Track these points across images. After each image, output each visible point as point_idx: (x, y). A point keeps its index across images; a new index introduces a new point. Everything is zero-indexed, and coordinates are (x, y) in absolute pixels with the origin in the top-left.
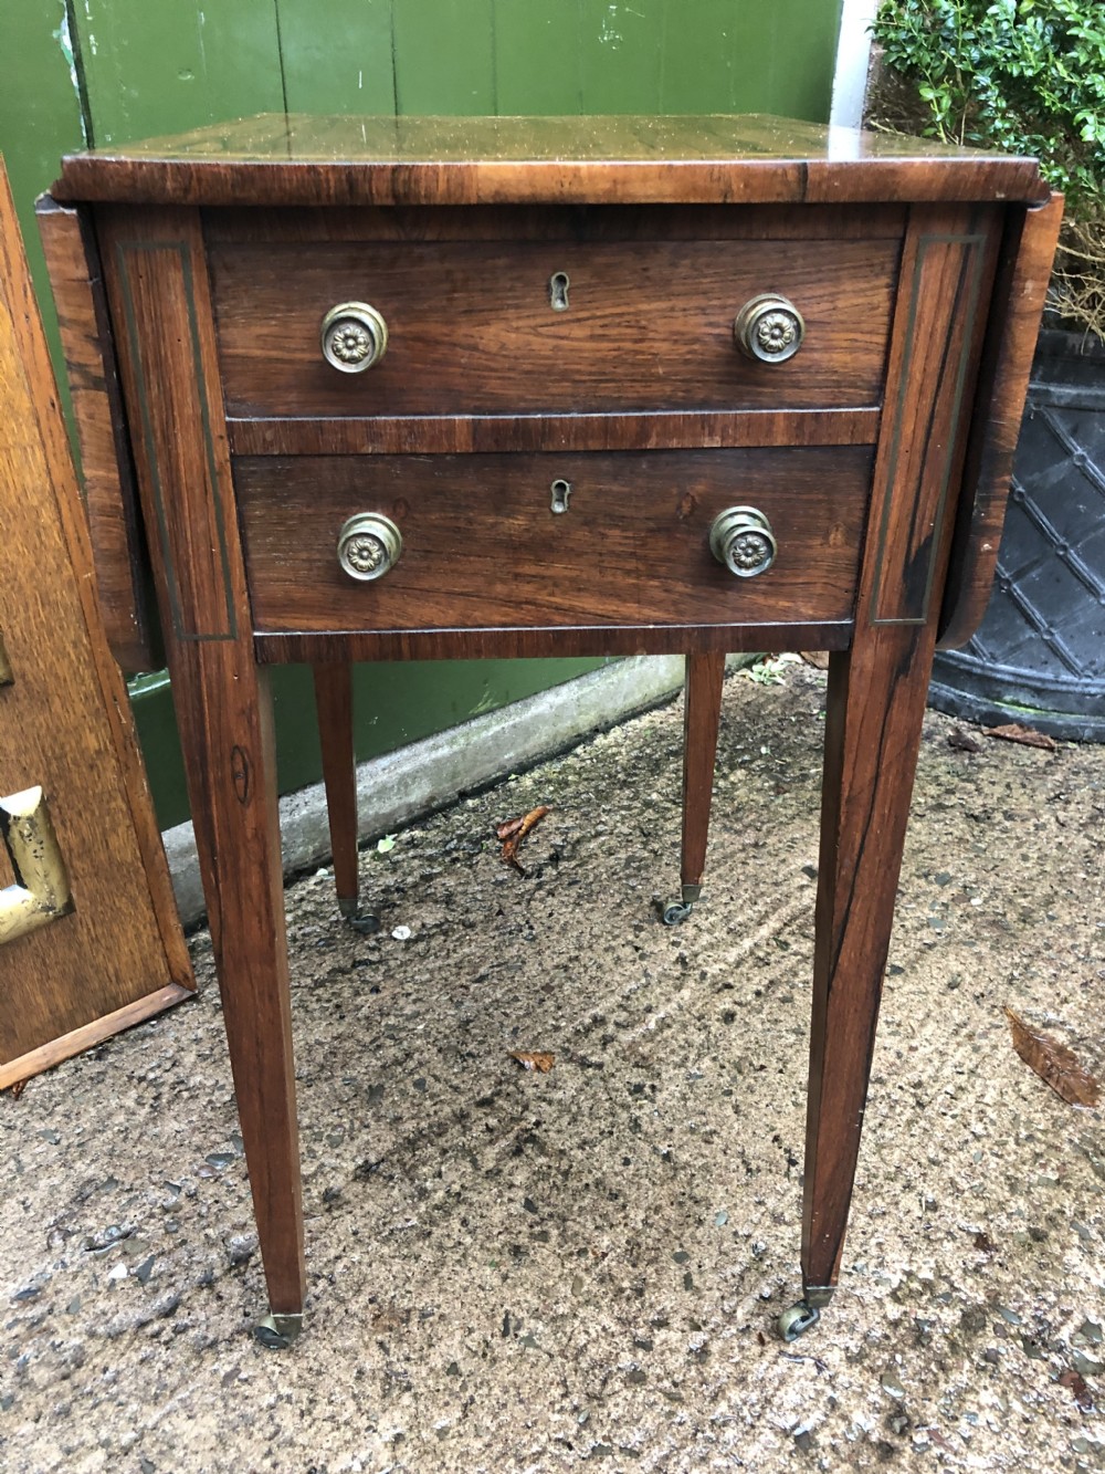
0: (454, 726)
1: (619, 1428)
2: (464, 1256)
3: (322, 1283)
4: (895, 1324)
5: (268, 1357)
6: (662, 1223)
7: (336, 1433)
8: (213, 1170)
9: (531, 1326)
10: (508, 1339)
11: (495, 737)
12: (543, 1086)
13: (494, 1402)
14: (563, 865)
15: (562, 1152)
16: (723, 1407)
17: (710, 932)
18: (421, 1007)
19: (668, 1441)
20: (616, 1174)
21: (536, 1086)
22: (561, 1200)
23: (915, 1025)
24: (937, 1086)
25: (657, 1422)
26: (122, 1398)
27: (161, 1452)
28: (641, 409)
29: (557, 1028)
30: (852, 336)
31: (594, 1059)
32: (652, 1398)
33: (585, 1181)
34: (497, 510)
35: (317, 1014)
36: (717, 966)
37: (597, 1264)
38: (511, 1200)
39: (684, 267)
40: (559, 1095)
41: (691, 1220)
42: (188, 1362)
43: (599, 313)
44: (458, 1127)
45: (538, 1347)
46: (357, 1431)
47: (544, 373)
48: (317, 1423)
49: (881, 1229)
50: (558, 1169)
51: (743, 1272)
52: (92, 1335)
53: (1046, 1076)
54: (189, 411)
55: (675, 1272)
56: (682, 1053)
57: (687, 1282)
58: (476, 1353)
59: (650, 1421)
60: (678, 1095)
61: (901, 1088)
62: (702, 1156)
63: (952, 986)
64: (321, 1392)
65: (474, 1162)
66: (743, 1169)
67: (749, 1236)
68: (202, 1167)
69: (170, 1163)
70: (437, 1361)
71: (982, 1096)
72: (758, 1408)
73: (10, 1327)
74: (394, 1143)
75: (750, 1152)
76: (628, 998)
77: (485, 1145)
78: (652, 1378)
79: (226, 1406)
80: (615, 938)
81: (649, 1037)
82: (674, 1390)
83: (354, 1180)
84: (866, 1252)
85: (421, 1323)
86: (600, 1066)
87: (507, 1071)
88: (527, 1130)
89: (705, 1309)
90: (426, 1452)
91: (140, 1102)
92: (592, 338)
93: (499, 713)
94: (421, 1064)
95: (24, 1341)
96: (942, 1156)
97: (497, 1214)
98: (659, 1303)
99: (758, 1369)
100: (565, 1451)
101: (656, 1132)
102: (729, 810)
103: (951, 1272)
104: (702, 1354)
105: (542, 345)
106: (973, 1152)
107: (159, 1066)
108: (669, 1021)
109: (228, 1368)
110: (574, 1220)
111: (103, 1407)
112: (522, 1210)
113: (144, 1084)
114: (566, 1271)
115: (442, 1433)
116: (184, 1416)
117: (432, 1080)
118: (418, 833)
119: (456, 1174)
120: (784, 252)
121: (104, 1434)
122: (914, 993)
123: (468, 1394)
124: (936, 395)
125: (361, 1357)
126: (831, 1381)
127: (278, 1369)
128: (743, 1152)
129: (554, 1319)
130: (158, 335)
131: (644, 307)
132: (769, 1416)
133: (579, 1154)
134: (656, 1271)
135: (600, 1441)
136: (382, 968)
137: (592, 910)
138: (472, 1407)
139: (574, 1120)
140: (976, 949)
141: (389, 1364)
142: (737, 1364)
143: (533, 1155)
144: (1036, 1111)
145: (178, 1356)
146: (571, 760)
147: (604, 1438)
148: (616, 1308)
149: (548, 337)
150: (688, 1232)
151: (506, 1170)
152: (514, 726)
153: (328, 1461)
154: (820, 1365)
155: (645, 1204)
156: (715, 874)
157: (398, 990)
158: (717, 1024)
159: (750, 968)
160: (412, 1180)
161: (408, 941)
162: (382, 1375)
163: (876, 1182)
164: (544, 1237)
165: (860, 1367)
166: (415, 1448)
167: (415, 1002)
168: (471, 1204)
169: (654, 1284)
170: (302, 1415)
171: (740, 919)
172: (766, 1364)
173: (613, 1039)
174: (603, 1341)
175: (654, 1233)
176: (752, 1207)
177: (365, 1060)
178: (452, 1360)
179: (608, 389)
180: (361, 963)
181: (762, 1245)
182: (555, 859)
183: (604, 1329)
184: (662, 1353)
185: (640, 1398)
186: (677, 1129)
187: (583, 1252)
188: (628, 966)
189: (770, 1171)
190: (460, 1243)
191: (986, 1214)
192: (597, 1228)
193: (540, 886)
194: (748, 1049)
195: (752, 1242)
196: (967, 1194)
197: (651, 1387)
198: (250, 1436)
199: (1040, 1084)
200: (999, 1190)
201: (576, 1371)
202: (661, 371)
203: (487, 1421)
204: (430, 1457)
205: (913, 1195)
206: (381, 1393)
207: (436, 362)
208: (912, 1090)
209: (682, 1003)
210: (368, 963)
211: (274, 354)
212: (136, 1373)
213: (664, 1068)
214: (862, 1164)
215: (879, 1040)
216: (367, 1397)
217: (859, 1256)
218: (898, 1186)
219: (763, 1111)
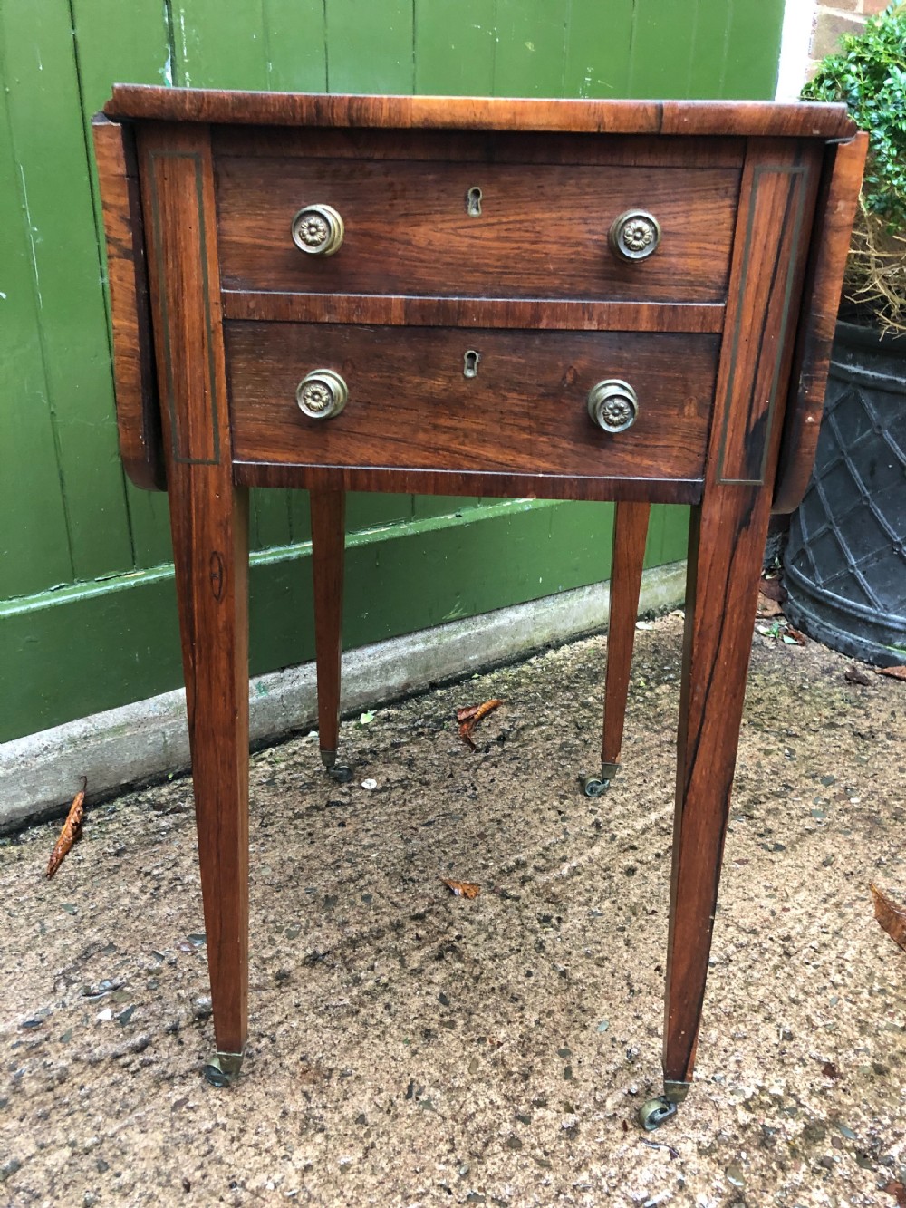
0: (429, 628)
1: (493, 1182)
2: (383, 1033)
3: (264, 1041)
4: (744, 1128)
5: (212, 1092)
6: (552, 1024)
7: (257, 1158)
8: (192, 946)
9: (431, 1093)
10: (410, 1101)
11: (463, 641)
12: (467, 909)
13: (391, 1149)
14: (507, 745)
15: (476, 961)
16: (584, 1176)
17: (623, 805)
18: (377, 841)
19: (534, 1198)
20: (519, 983)
21: (462, 909)
22: (470, 998)
23: (790, 891)
24: (804, 941)
25: (526, 1181)
26: (92, 1111)
27: (115, 1156)
28: (536, 297)
29: (485, 867)
30: (702, 245)
31: (512, 893)
32: (525, 1162)
33: (492, 985)
34: (422, 372)
35: (292, 838)
36: (626, 832)
37: (492, 1051)
38: (428, 993)
39: (571, 187)
40: (479, 917)
41: (577, 1025)
42: (148, 1089)
43: (504, 220)
44: (393, 933)
45: (435, 1111)
46: (275, 1158)
47: (462, 265)
48: (244, 1148)
49: (741, 1049)
50: (471, 974)
51: (616, 1070)
52: (76, 1060)
53: (901, 943)
54: (194, 282)
55: (557, 1064)
56: (587, 895)
57: (568, 1073)
58: (381, 1109)
59: (520, 1179)
60: (579, 927)
61: (771, 939)
62: (593, 975)
63: (825, 864)
64: (250, 1124)
65: (402, 962)
66: (626, 990)
67: (624, 1043)
68: (183, 943)
69: (158, 938)
70: (348, 1111)
71: (843, 953)
72: (614, 1181)
73: (13, 1047)
74: (339, 941)
75: (634, 976)
76: (547, 849)
77: (414, 950)
78: (527, 1146)
79: (172, 1126)
80: (543, 803)
81: (561, 880)
82: (544, 1158)
83: (303, 965)
84: (725, 1066)
85: (340, 1081)
86: (517, 899)
87: (440, 895)
88: (449, 942)
89: (580, 1096)
90: (329, 1182)
91: (143, 890)
92: (498, 239)
93: (467, 622)
94: (370, 883)
95: (23, 1058)
96: (801, 997)
97: (415, 1004)
98: (541, 1087)
99: (618, 1150)
100: (445, 1194)
101: (557, 954)
102: (651, 714)
103: (799, 1091)
104: (573, 1132)
105: (461, 244)
106: (830, 997)
107: (162, 865)
108: (579, 870)
109: (179, 1097)
110: (478, 1015)
111: (75, 1116)
112: (436, 1003)
113: (149, 878)
114: (466, 1053)
115: (345, 1168)
116: (138, 1130)
117: (376, 895)
118: (393, 712)
119: (387, 969)
120: (648, 176)
121: (72, 1136)
122: (792, 866)
123: (370, 1140)
124: (770, 295)
125: (287, 1101)
126: (682, 1167)
127: (218, 1103)
128: (629, 976)
129: (450, 1090)
130: (176, 224)
131: (538, 216)
132: (623, 1187)
133: (490, 965)
134: (542, 1061)
135: (476, 1191)
136: (350, 809)
137: (527, 780)
138: (372, 1151)
139: (490, 938)
140: (850, 837)
141: (309, 1109)
142: (602, 1143)
143: (451, 961)
144: (890, 970)
145: (142, 1083)
146: (525, 667)
147: (480, 1189)
148: (504, 1087)
149: (466, 236)
150: (573, 1034)
151: (428, 970)
152: (479, 634)
153: (247, 1178)
154: (673, 1154)
155: (539, 1009)
156: (633, 762)
157: (360, 826)
158: (620, 876)
159: (654, 835)
160: (349, 970)
161: (374, 791)
162: (302, 1117)
163: (740, 1011)
164: (452, 1025)
165: (708, 1159)
166: (320, 1177)
167: (372, 836)
168: (395, 994)
169: (539, 1072)
170: (232, 1140)
171: (650, 797)
172: (626, 1146)
173: (531, 879)
174: (489, 1112)
175: (543, 1031)
176: (630, 1020)
177: (326, 876)
178: (361, 1112)
179: (509, 280)
180: (333, 803)
181: (635, 1051)
182: (502, 739)
184: (539, 1127)
185: (514, 1161)
186: (575, 953)
187: (481, 1040)
188: (551, 825)
189: (650, 993)
190: (381, 1022)
191: (836, 1048)
192: (496, 1022)
193: (486, 759)
194: (644, 897)
195: (627, 1047)
196: (820, 1030)
197: (525, 1153)
198: (188, 1152)
199: (896, 949)
200: (849, 1030)
201: (463, 1133)
202: (551, 267)
203: (383, 1163)
204: (331, 1186)
205: (772, 1025)
206: (299, 1130)
207: (380, 253)
208: (781, 942)
209: (592, 857)
210: (339, 804)
211: (259, 242)
212: (106, 1093)
213: (570, 905)
214: (730, 996)
215: (756, 899)
216: (287, 1133)
217: (719, 1069)
218: (760, 1017)
219: (651, 946)
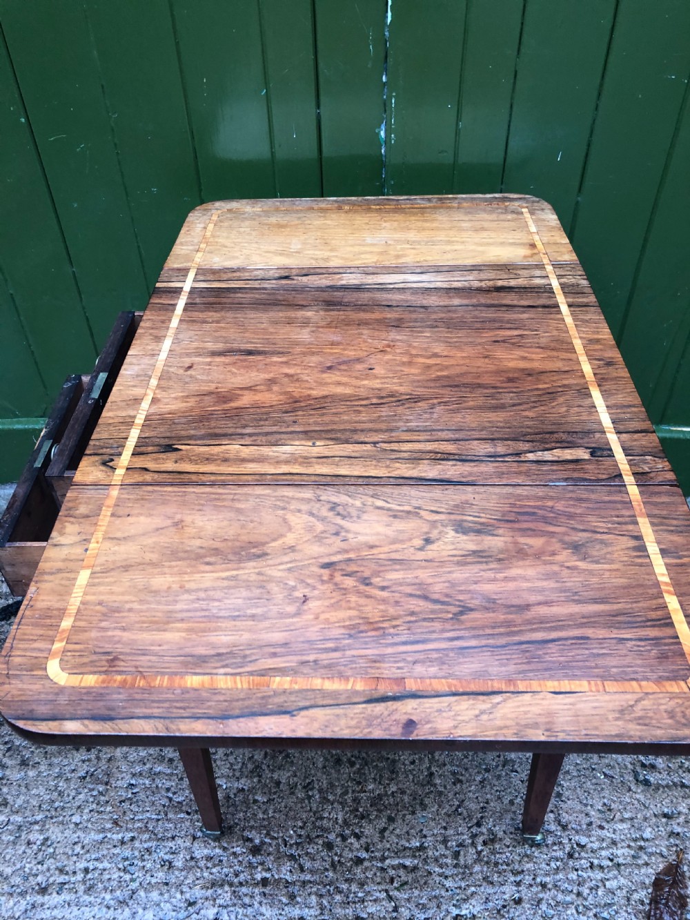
1: (306, 856)
6: (398, 799)
9: (315, 793)
10: (304, 790)
13: (279, 807)
16: (344, 886)
19: (316, 878)
20: (404, 764)
23: (618, 816)
24: (590, 855)
25: (320, 867)
32: (327, 858)
37: (359, 792)
41: (411, 809)
45: (310, 803)
46: (234, 775)
49: (483, 888)
51: (407, 848)
53: (654, 901)
55: (382, 823)
57: (383, 831)
58: (289, 785)
59: (317, 865)
61: (570, 840)
62: (445, 787)
63: (666, 816)
66: (454, 808)
67: (425, 836)
70: (276, 776)
71: (608, 880)
72: (357, 899)
75: (466, 803)
78: (334, 852)
82: (336, 863)
85: (283, 758)
89: (378, 847)
90: (245, 803)
96: (550, 886)
98: (365, 828)
99: (372, 887)
101: (438, 760)
104: (359, 861)
106: (568, 899)
110: (369, 768)
114: (346, 784)
115: (255, 801)
122: (638, 801)
123: (274, 796)
128: (463, 801)
129: (324, 798)
132: (358, 906)
134: (377, 815)
138: (271, 802)
141: (262, 763)
142: (367, 877)
144: (627, 911)
147: (299, 854)
148: (349, 815)
150: (404, 812)
154: (396, 909)
155: (400, 786)
163: (505, 867)
164: (352, 764)
166: (244, 798)
169: (370, 820)
174: (331, 822)
175: (391, 800)
176: (439, 827)
178: (281, 780)
181: (426, 845)
183: (336, 818)
184: (346, 847)
185: (322, 854)
186: (448, 767)
187: (359, 783)
189: (465, 819)
192: (374, 778)
195: (424, 840)
196: (540, 911)
197: (330, 854)
199: (647, 901)
201: (313, 823)
203: (271, 811)
205: (515, 888)
206: (251, 770)
208: (575, 846)
214: (508, 854)
215: (589, 807)
216: (246, 767)
217: (460, 888)
218: (512, 879)
219: (493, 791)
